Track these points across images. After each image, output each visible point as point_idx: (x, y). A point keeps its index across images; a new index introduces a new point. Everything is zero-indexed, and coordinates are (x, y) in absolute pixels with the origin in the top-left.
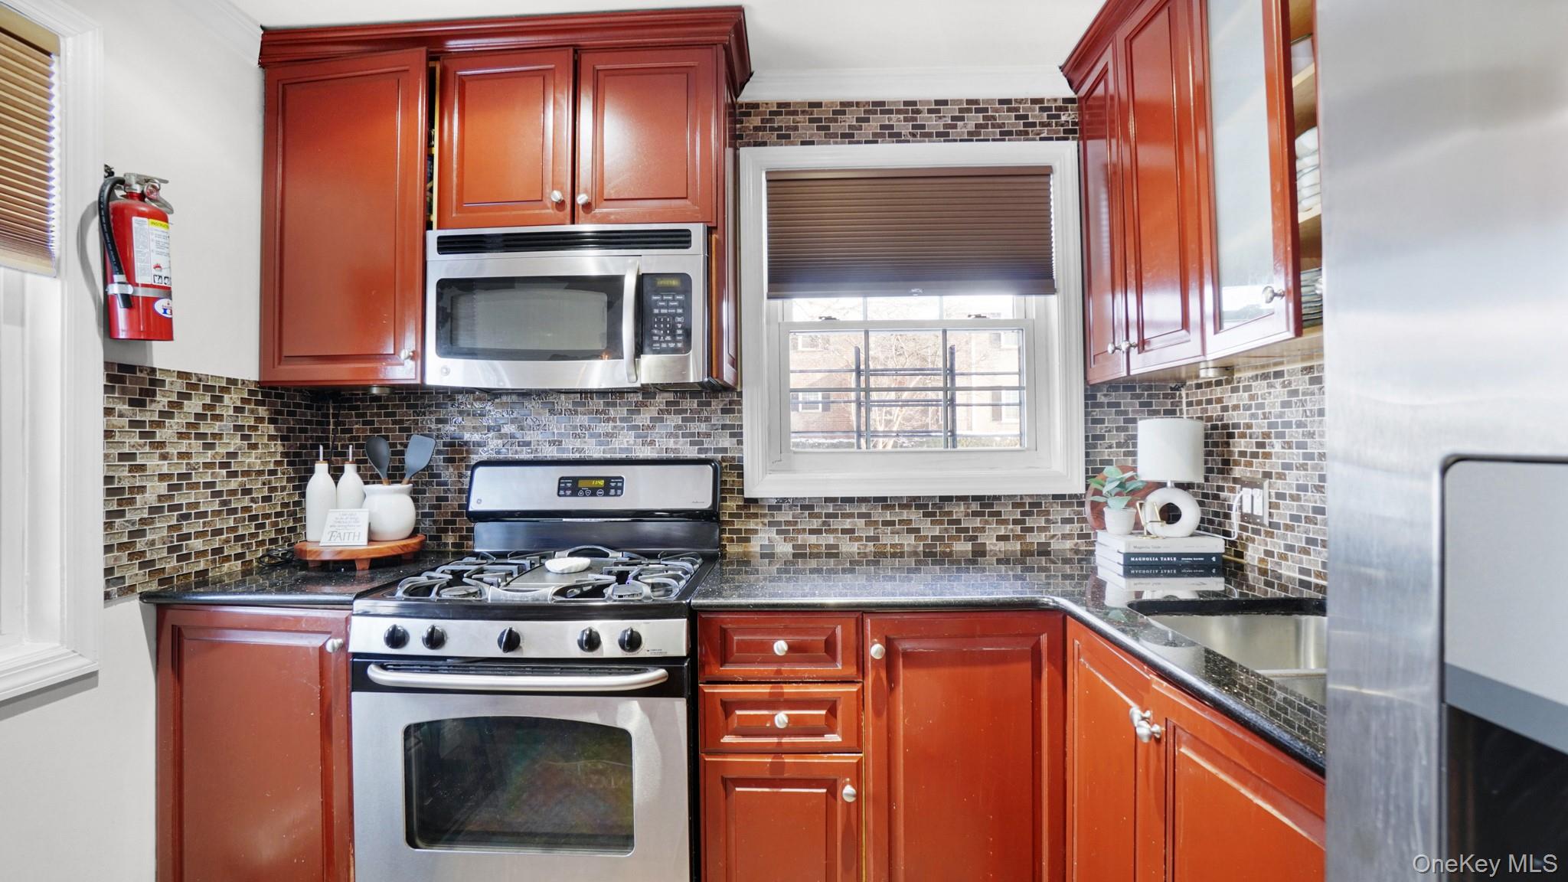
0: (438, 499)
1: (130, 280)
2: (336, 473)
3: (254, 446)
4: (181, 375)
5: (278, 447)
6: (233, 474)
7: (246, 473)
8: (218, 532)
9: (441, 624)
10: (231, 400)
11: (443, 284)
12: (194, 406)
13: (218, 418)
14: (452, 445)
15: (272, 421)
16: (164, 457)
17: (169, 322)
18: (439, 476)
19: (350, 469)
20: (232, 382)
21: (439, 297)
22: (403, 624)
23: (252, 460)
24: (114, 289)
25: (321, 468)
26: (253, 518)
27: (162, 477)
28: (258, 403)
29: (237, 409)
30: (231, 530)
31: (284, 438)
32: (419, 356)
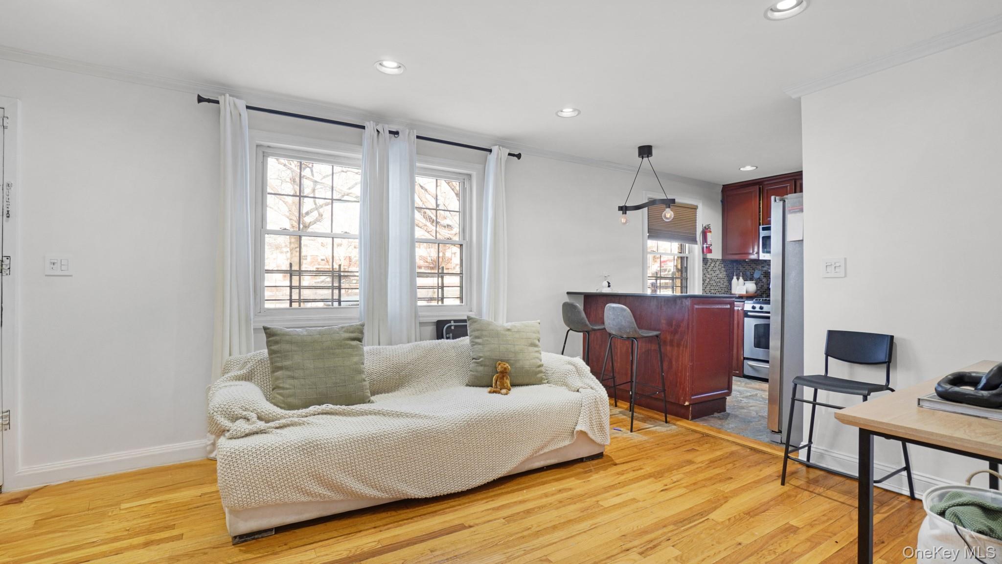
0: (762, 286)
1: (707, 244)
2: (738, 279)
3: (721, 273)
4: (711, 259)
5: (725, 273)
6: (718, 278)
7: (720, 278)
8: (715, 290)
9: (762, 305)
10: (718, 263)
11: (763, 237)
12: (712, 265)
13: (716, 267)
14: (765, 273)
15: (724, 267)
16: (709, 274)
17: (711, 250)
18: (762, 280)
19: (741, 278)
20: (718, 259)
21: (763, 240)
22: (755, 305)
23: (721, 276)
24: (705, 246)
25: (735, 278)
26: (721, 288)
27: (709, 278)
28: (722, 264)
29: (719, 265)
30: (718, 290)
31: (726, 271)
32: (758, 253)
